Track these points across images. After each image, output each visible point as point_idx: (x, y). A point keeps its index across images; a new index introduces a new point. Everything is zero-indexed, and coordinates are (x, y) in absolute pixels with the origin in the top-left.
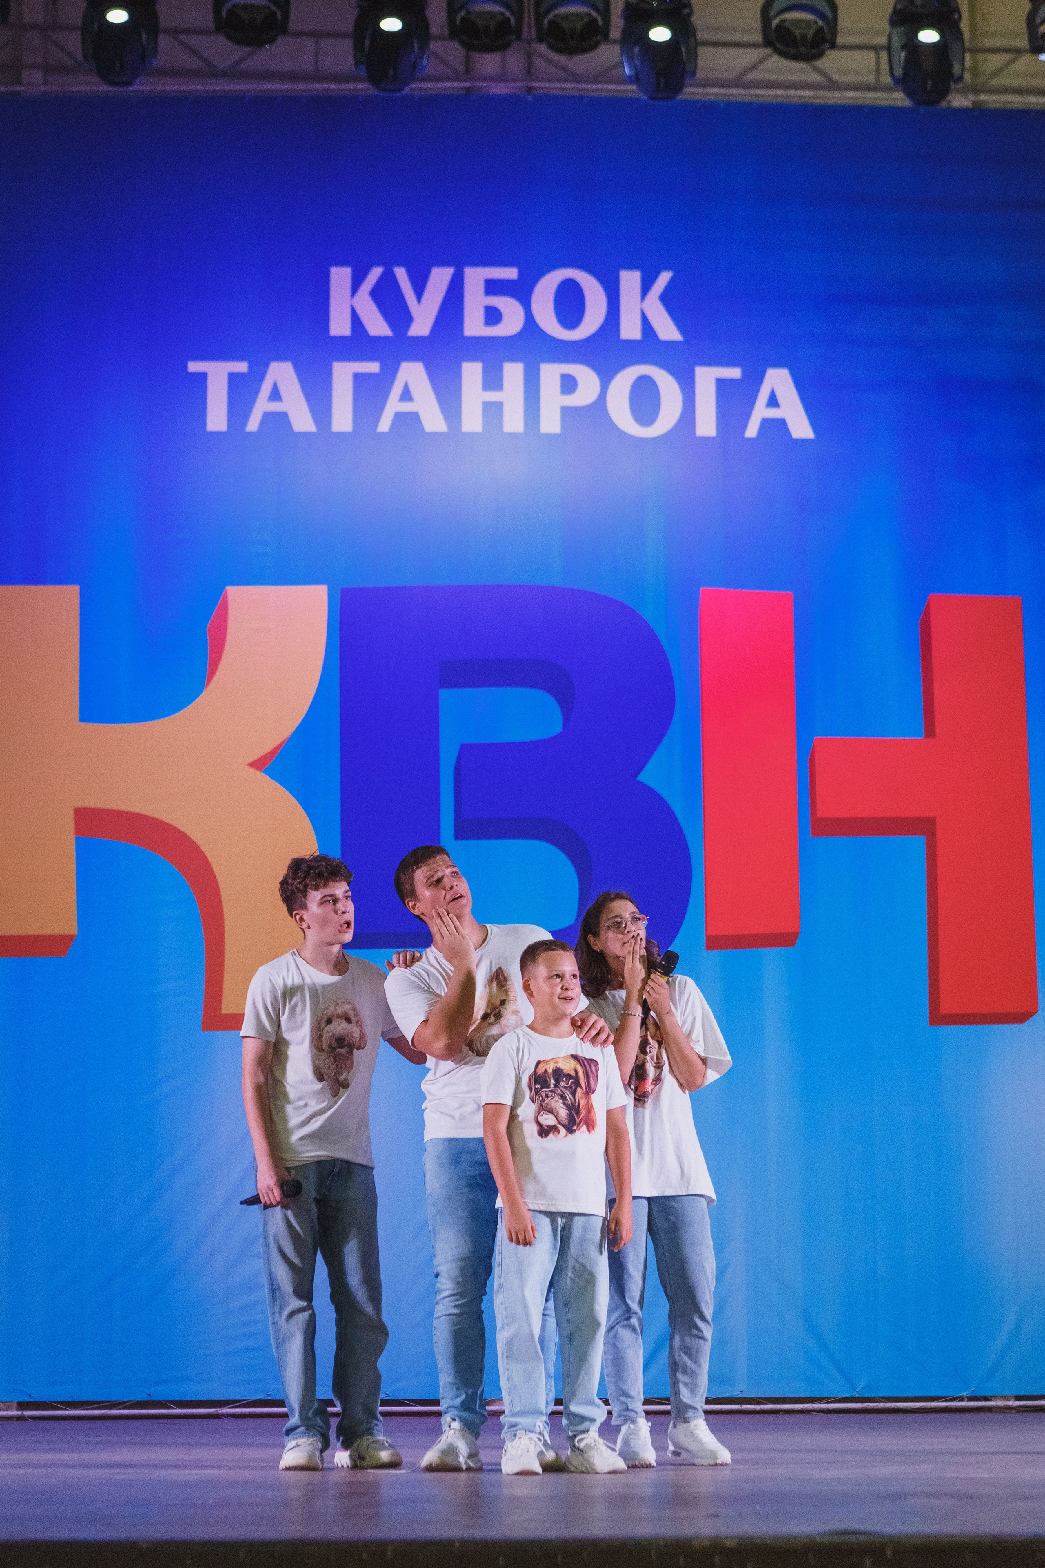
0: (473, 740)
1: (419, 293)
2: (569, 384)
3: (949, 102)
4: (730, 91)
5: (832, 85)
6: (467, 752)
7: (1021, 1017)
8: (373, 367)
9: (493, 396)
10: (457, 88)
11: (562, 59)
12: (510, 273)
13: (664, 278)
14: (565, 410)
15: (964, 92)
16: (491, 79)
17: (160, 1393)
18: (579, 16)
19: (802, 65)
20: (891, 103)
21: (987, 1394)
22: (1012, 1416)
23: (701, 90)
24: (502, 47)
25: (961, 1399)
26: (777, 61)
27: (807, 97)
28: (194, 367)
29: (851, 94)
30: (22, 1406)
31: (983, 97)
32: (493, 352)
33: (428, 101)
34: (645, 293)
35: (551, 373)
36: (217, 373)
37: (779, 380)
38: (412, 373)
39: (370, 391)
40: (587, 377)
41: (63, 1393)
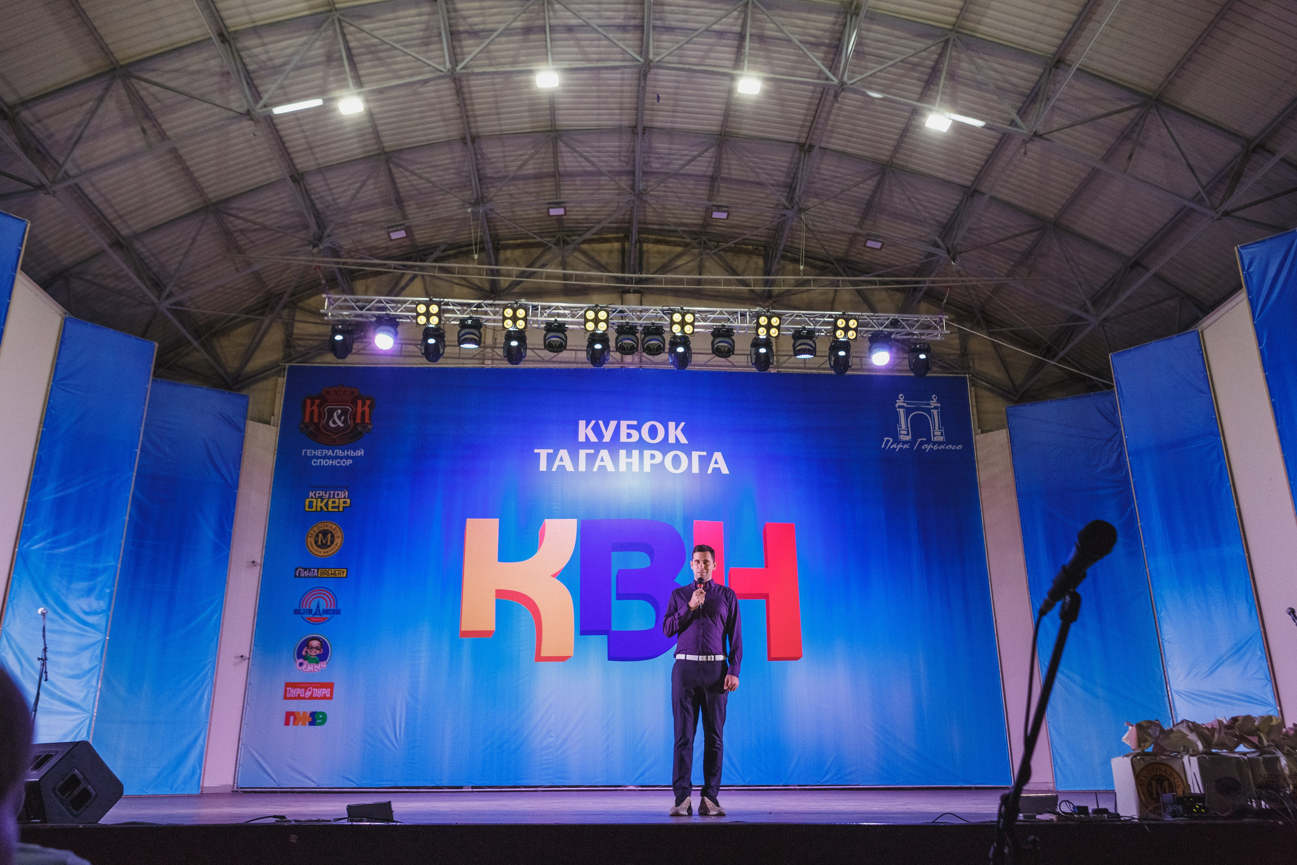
0: (622, 568)
1: (606, 429)
2: (653, 457)
3: (769, 371)
4: (702, 368)
5: (734, 366)
6: (620, 572)
7: (797, 659)
8: (592, 451)
9: (629, 460)
10: (618, 366)
11: (651, 357)
12: (635, 423)
13: (682, 424)
14: (652, 465)
15: (774, 368)
16: (629, 363)
17: (520, 783)
18: (656, 344)
19: (723, 359)
20: (752, 371)
21: (789, 785)
22: (797, 792)
23: (692, 367)
24: (632, 353)
25: (781, 786)
26: (717, 358)
27: (726, 369)
28: (536, 451)
29: (739, 368)
30: (473, 787)
31: (780, 370)
32: (629, 447)
33: (610, 370)
34: (676, 429)
35: (647, 453)
36: (543, 453)
37: (718, 456)
38: (604, 453)
39: (591, 459)
40: (659, 455)
41: (486, 783)
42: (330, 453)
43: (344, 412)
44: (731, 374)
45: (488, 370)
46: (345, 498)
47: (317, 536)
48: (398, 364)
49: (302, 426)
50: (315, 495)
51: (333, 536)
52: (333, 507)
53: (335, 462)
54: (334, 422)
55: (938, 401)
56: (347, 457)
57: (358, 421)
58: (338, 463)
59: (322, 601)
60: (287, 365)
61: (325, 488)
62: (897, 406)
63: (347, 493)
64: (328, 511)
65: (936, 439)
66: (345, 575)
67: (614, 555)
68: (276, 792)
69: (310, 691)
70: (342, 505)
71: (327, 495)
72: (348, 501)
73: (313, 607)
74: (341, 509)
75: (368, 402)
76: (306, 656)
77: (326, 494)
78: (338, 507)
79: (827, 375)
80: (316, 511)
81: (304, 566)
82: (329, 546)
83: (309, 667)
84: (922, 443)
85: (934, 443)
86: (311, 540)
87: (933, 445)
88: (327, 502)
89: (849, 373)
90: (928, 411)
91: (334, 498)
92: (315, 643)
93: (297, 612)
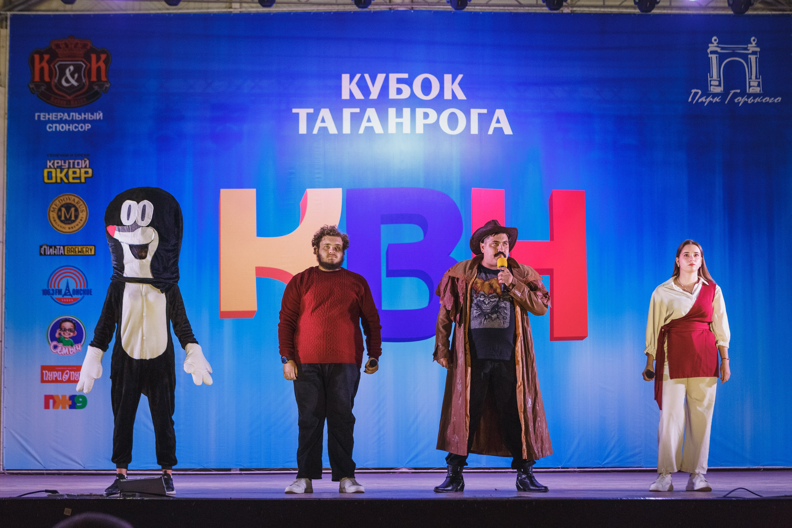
0: (393, 242)
1: (373, 83)
2: (426, 116)
3: (562, 11)
4: (484, 8)
5: (521, 5)
6: (391, 247)
7: (582, 338)
8: (357, 110)
9: (399, 120)
10: (386, 8)
12: (405, 76)
13: (460, 77)
14: (425, 125)
15: (567, 6)
16: (398, 4)
20: (541, 11)
21: (568, 467)
22: (576, 474)
23: (473, 7)
25: (559, 468)
27: (511, 9)
28: (294, 111)
29: (527, 8)
30: (241, 470)
31: (575, 9)
32: (399, 105)
33: (376, 13)
34: (453, 82)
35: (420, 112)
36: (303, 113)
37: (500, 113)
38: (371, 112)
39: (356, 119)
40: (432, 113)
41: (254, 466)
42: (65, 116)
43: (78, 69)
44: (517, 15)
45: (236, 15)
46: (86, 167)
47: (60, 210)
48: (133, 10)
49: (32, 86)
50: (53, 164)
51: (76, 210)
52: (74, 178)
53: (72, 127)
54: (67, 81)
55: (758, 45)
56: (85, 121)
57: (94, 79)
58: (76, 127)
59: (71, 281)
60: (9, 13)
61: (64, 157)
62: (709, 51)
63: (87, 162)
64: (69, 183)
65: (751, 91)
66: (93, 253)
67: (383, 227)
68: (43, 474)
69: (67, 374)
70: (83, 176)
71: (67, 165)
72: (90, 171)
73: (63, 287)
74: (83, 180)
75: (103, 57)
76: (59, 338)
77: (65, 163)
78: (79, 178)
79: (629, 15)
80: (56, 182)
81: (49, 244)
82: (74, 221)
83: (63, 350)
84: (735, 95)
85: (749, 96)
86: (53, 215)
87: (748, 98)
88: (67, 172)
89: (655, 11)
90: (745, 57)
91: (74, 167)
92: (68, 325)
93: (46, 292)
